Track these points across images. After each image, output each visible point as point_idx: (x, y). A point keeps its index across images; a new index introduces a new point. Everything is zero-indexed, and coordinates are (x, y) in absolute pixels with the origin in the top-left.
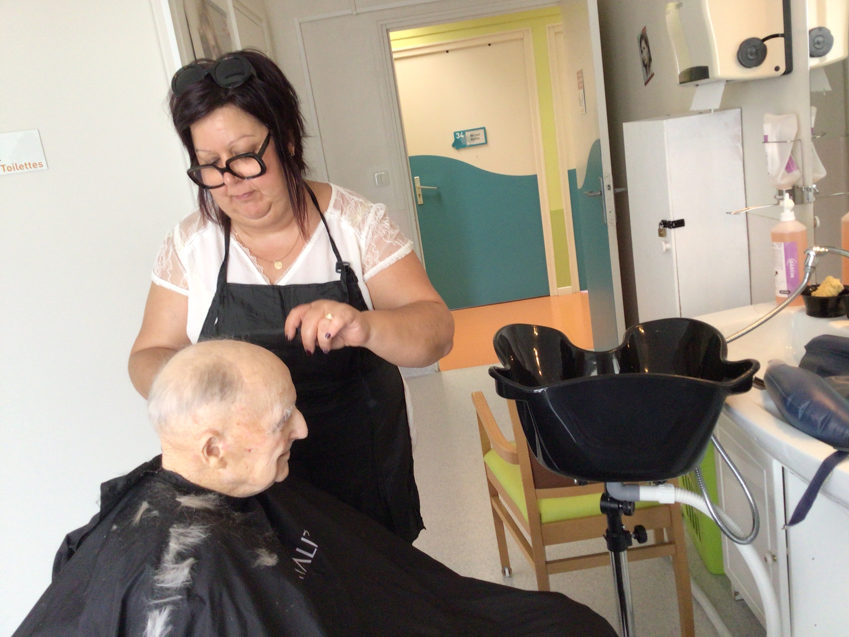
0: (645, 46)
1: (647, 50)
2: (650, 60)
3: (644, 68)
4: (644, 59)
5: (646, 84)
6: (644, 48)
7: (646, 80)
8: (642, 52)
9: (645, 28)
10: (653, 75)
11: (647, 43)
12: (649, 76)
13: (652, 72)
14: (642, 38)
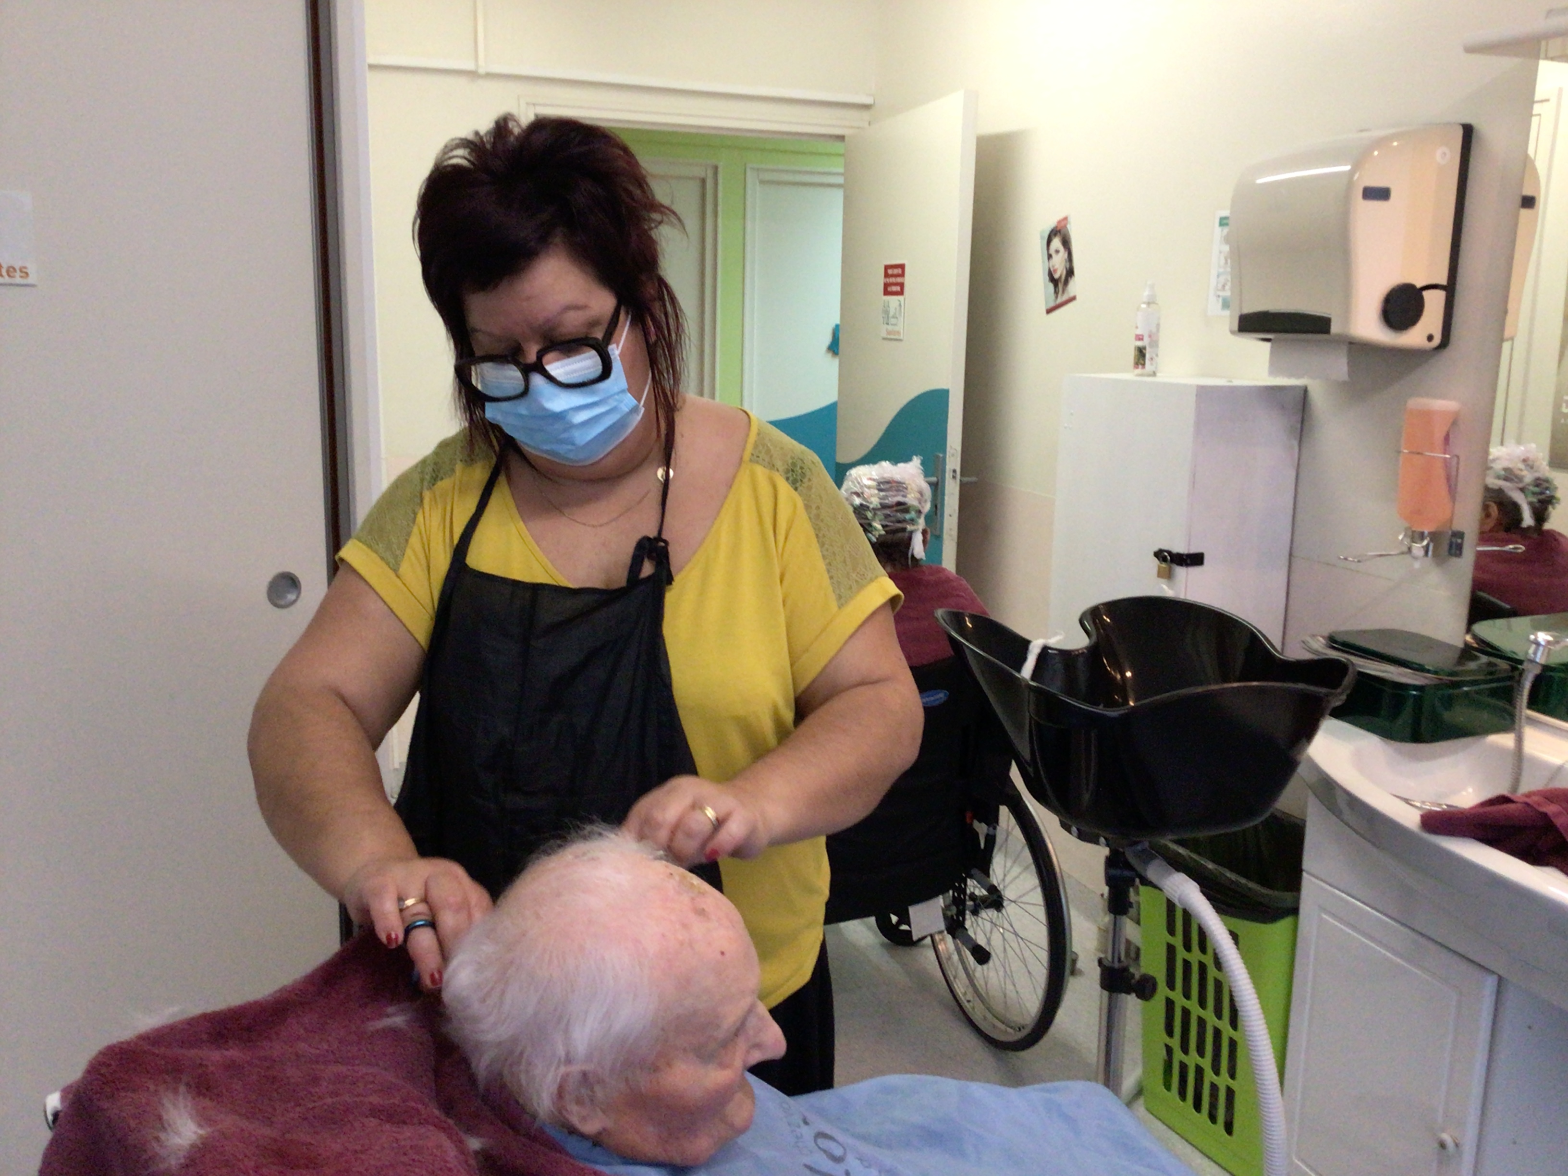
0: (1061, 249)
1: (1066, 255)
2: (1070, 273)
3: (1051, 286)
4: (1052, 270)
5: (1049, 311)
6: (1057, 252)
7: (1052, 304)
8: (1050, 256)
9: (1066, 219)
10: (1073, 299)
11: (1066, 243)
12: (1060, 300)
13: (1072, 295)
14: (1055, 235)
